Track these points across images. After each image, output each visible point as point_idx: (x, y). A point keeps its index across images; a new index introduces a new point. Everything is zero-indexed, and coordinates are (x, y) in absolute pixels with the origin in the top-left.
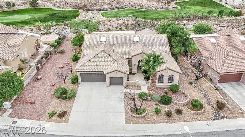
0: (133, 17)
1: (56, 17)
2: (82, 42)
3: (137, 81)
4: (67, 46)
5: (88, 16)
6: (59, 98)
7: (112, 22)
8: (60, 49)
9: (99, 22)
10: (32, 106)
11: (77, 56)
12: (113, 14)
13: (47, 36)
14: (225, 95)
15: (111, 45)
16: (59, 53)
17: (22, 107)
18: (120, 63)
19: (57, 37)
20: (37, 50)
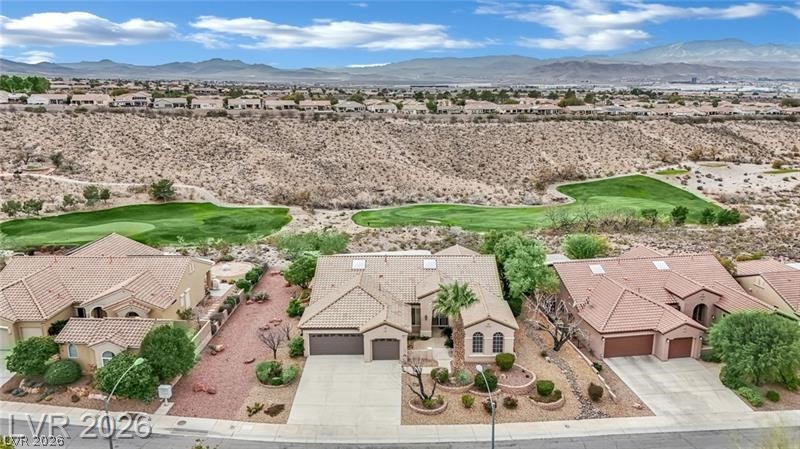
0: (439, 225)
1: (222, 227)
2: (311, 275)
3: (430, 348)
4: (274, 286)
5: (316, 223)
6: (265, 382)
7: (381, 237)
8: (258, 293)
9: (346, 237)
10: (211, 398)
11: (297, 305)
12: (384, 217)
13: (226, 265)
14: (613, 379)
15: (376, 276)
16: (256, 300)
17: (191, 399)
18: (393, 310)
19: (249, 267)
20: (208, 293)
